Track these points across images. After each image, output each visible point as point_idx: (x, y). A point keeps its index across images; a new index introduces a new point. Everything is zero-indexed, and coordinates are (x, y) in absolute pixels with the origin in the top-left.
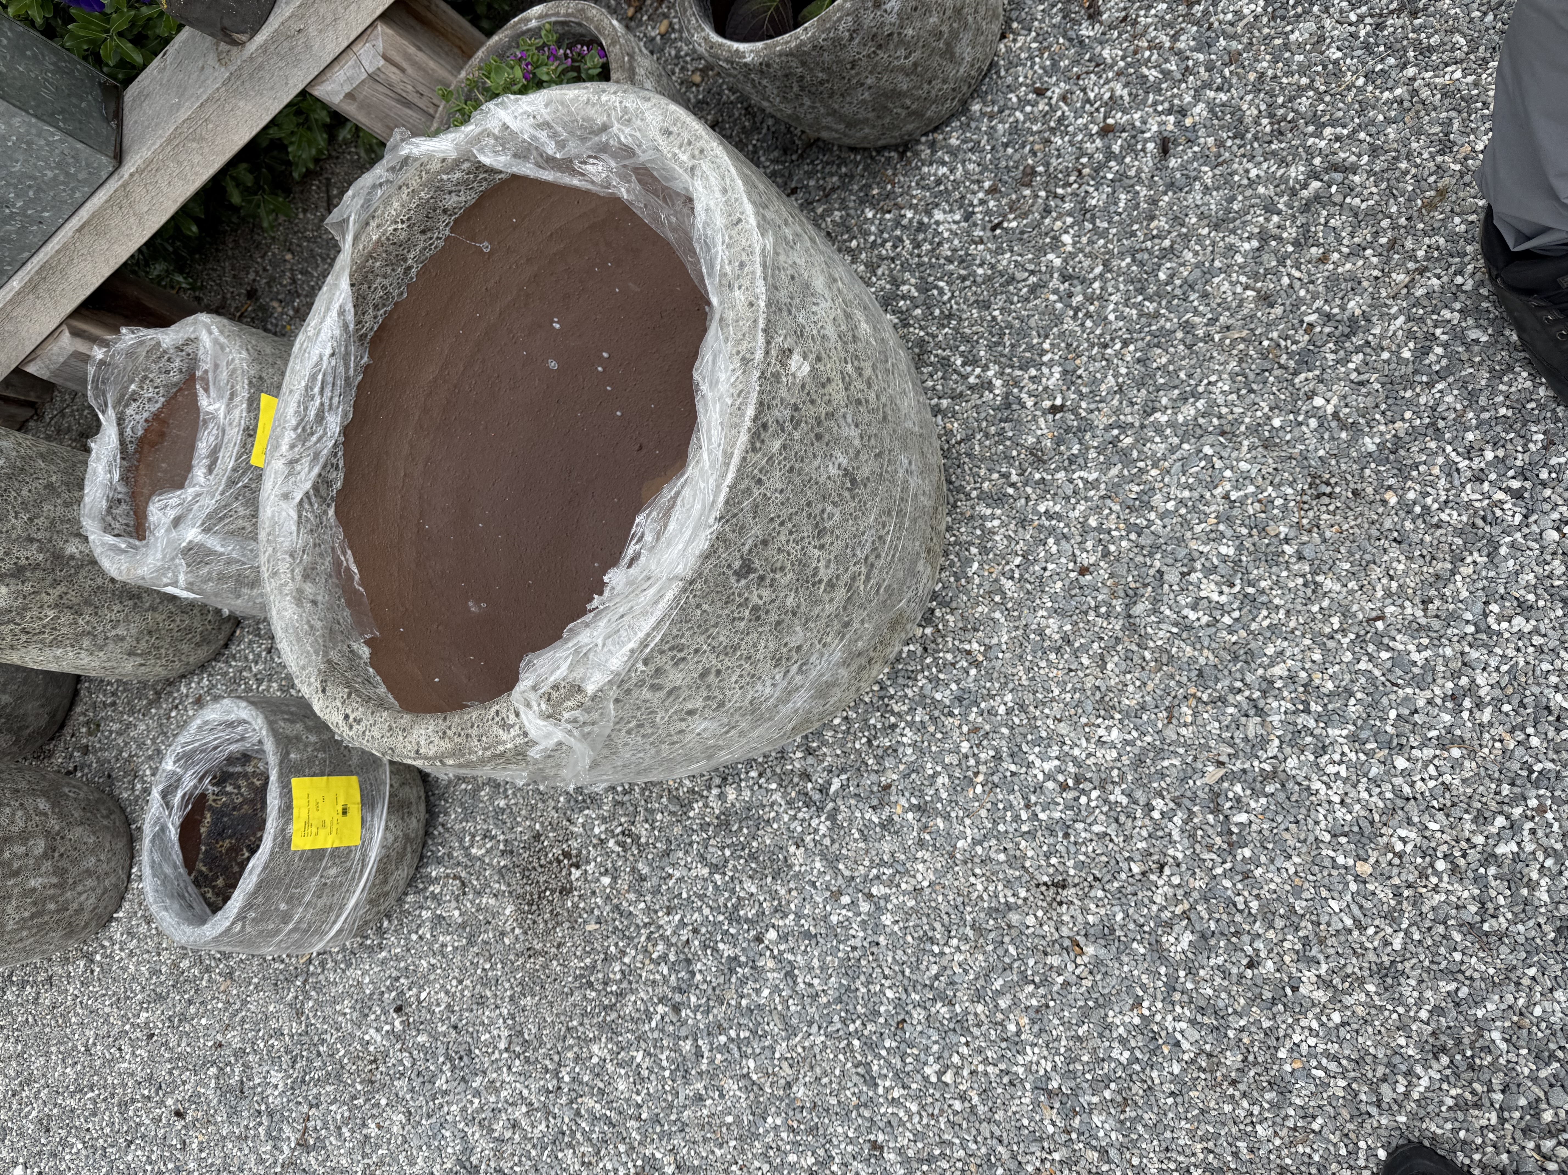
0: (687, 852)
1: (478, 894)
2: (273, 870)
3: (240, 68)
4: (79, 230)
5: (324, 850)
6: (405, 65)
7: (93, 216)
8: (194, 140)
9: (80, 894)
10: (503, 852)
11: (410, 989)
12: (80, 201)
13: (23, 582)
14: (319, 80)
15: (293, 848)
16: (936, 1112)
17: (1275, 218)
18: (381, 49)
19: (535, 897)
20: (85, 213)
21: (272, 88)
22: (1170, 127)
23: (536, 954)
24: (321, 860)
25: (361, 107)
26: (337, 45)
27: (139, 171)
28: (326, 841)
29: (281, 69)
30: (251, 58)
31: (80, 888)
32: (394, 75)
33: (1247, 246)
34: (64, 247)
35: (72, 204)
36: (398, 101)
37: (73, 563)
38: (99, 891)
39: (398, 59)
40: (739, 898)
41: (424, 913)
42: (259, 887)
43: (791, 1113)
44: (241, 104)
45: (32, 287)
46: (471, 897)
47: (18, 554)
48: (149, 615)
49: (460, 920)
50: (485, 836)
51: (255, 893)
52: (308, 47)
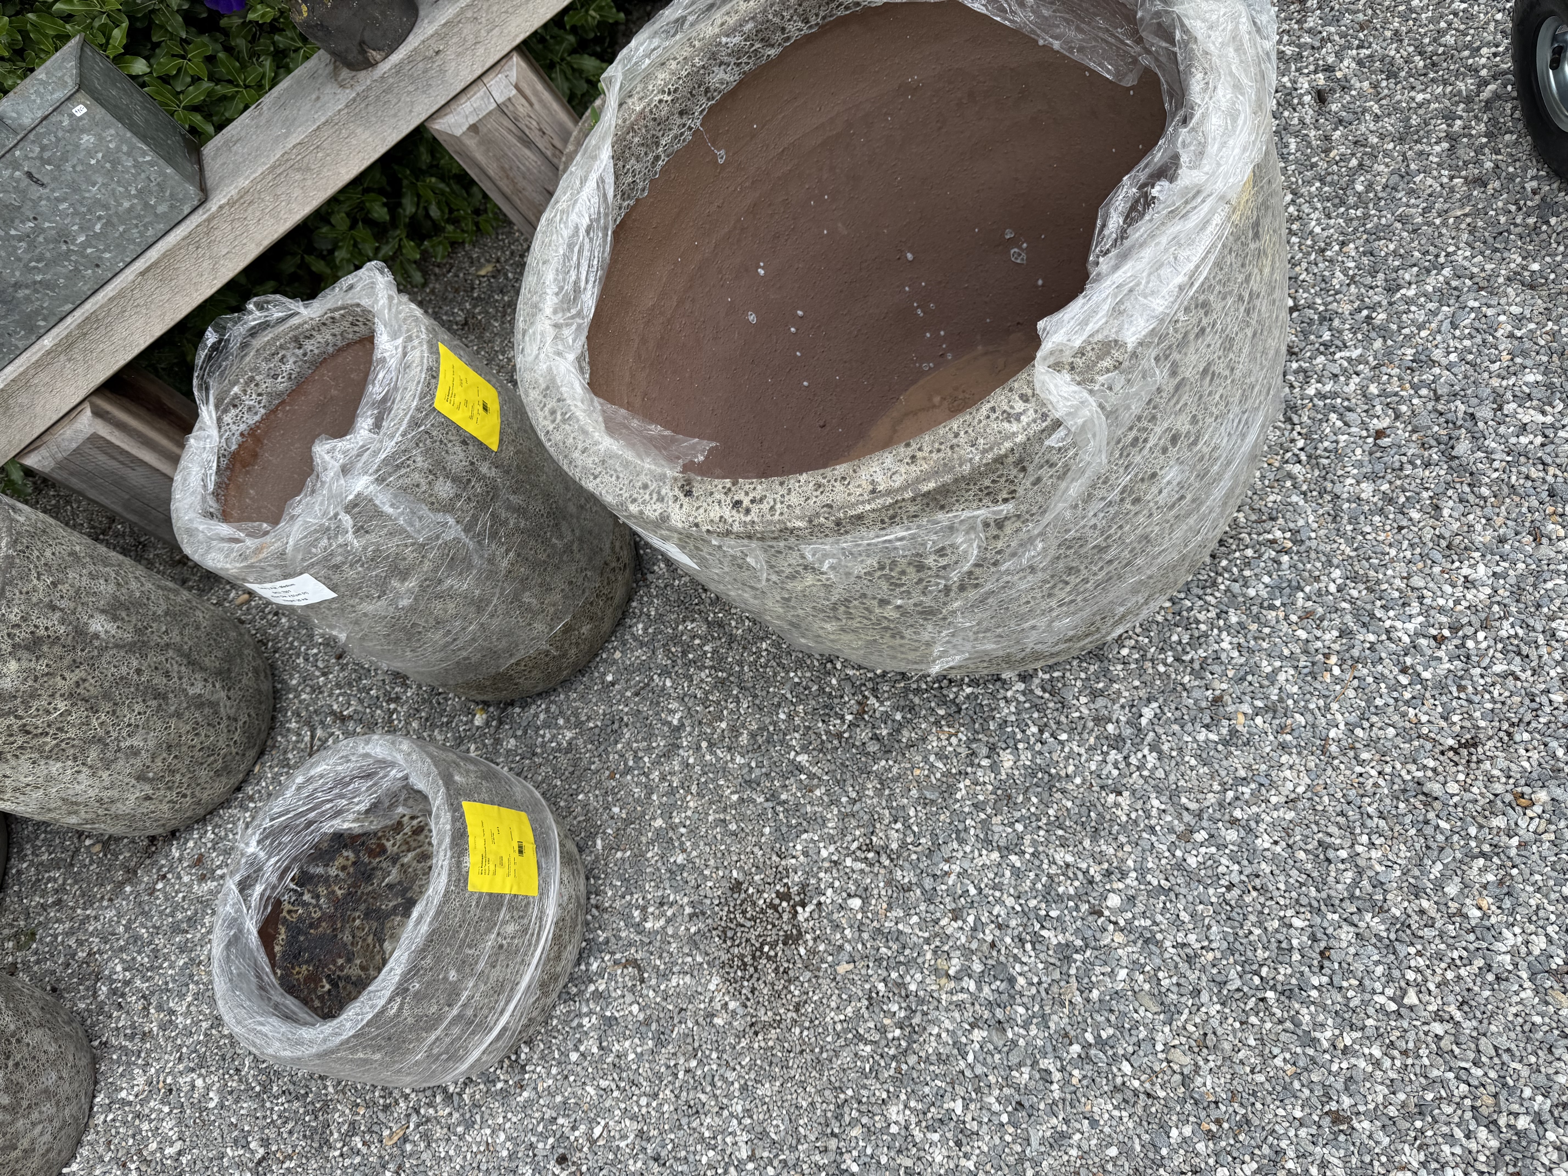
0: (962, 842)
1: (664, 976)
2: (447, 917)
3: (369, 88)
4: (142, 274)
5: (502, 896)
6: (533, 99)
7: (164, 255)
8: (298, 170)
9: (34, 1124)
10: (691, 916)
11: (574, 1128)
12: (150, 241)
13: (38, 659)
14: (443, 112)
15: (470, 888)
16: (1411, 1045)
17: (1459, 122)
18: (514, 80)
19: (748, 959)
20: (153, 254)
21: (395, 115)
22: (1322, 82)
23: (767, 1027)
24: (499, 910)
25: (481, 143)
26: (472, 71)
27: (231, 203)
28: (504, 885)
29: (409, 93)
30: (382, 77)
31: (35, 1116)
32: (522, 107)
33: (1437, 148)
34: (121, 294)
35: (139, 244)
36: (520, 139)
37: (96, 643)
38: (57, 1124)
39: (528, 92)
40: (1049, 876)
41: (585, 1021)
42: (430, 940)
43: (1203, 1114)
44: (359, 131)
45: (66, 346)
46: (653, 982)
47: (37, 622)
48: (173, 722)
49: (641, 1017)
50: (662, 904)
51: (422, 952)
52: (442, 71)
